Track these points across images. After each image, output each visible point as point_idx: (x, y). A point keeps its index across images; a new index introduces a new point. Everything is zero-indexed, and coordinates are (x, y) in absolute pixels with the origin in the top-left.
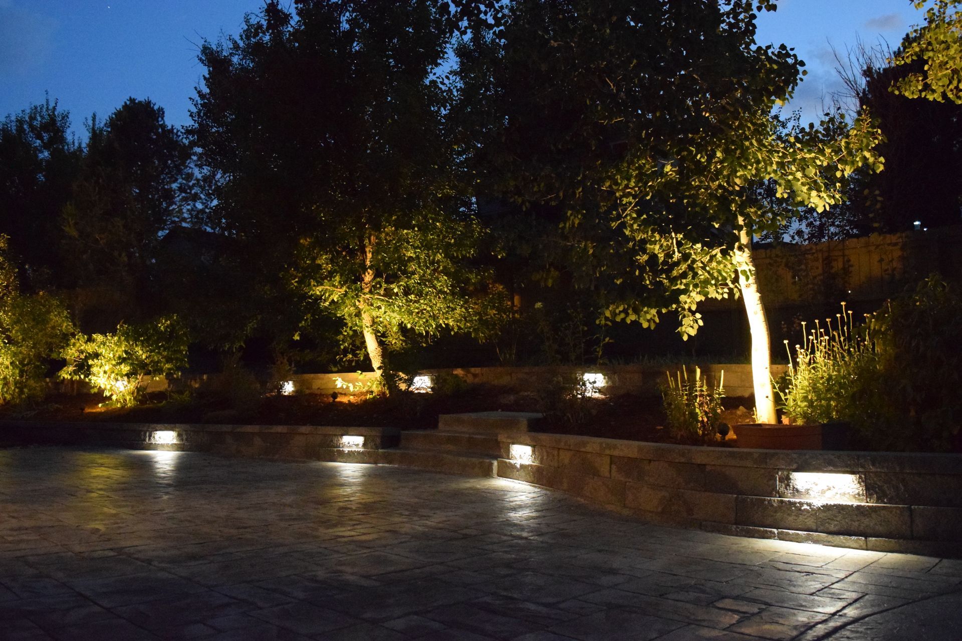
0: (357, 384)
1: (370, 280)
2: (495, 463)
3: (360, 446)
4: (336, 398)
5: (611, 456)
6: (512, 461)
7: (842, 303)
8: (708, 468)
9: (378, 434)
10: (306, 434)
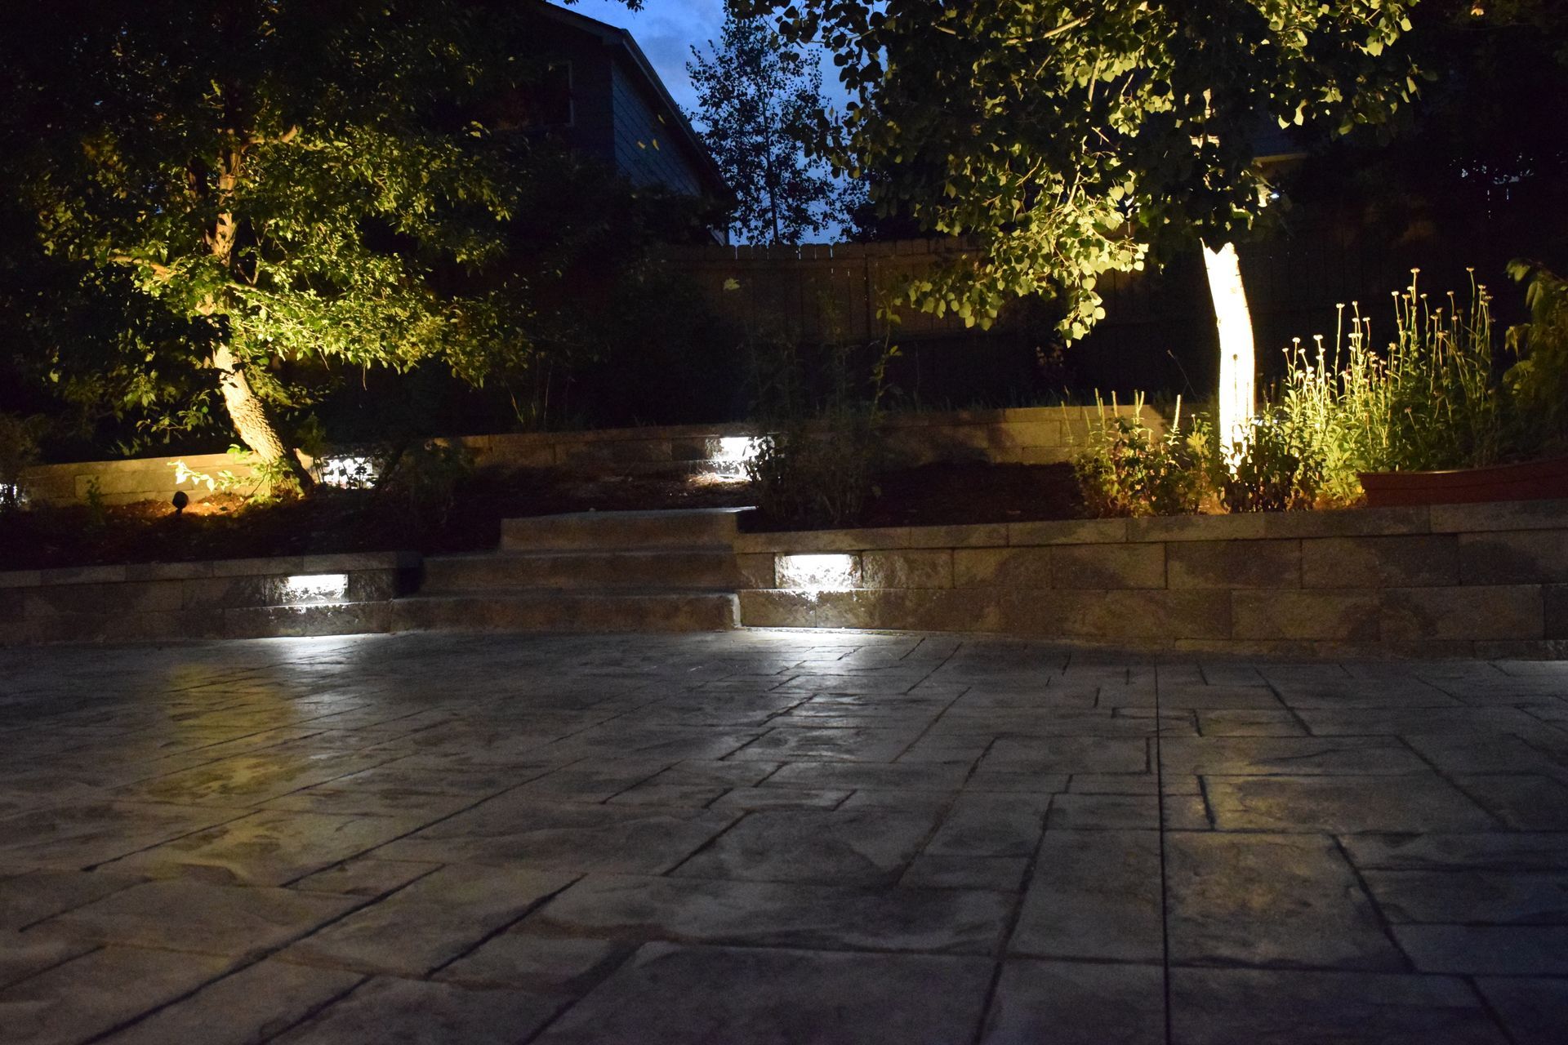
0: (221, 474)
1: (226, 250)
2: (735, 599)
3: (339, 595)
4: (184, 506)
5: (1166, 542)
6: (790, 590)
7: (1413, 271)
8: (1464, 540)
9: (385, 566)
10: (182, 580)
